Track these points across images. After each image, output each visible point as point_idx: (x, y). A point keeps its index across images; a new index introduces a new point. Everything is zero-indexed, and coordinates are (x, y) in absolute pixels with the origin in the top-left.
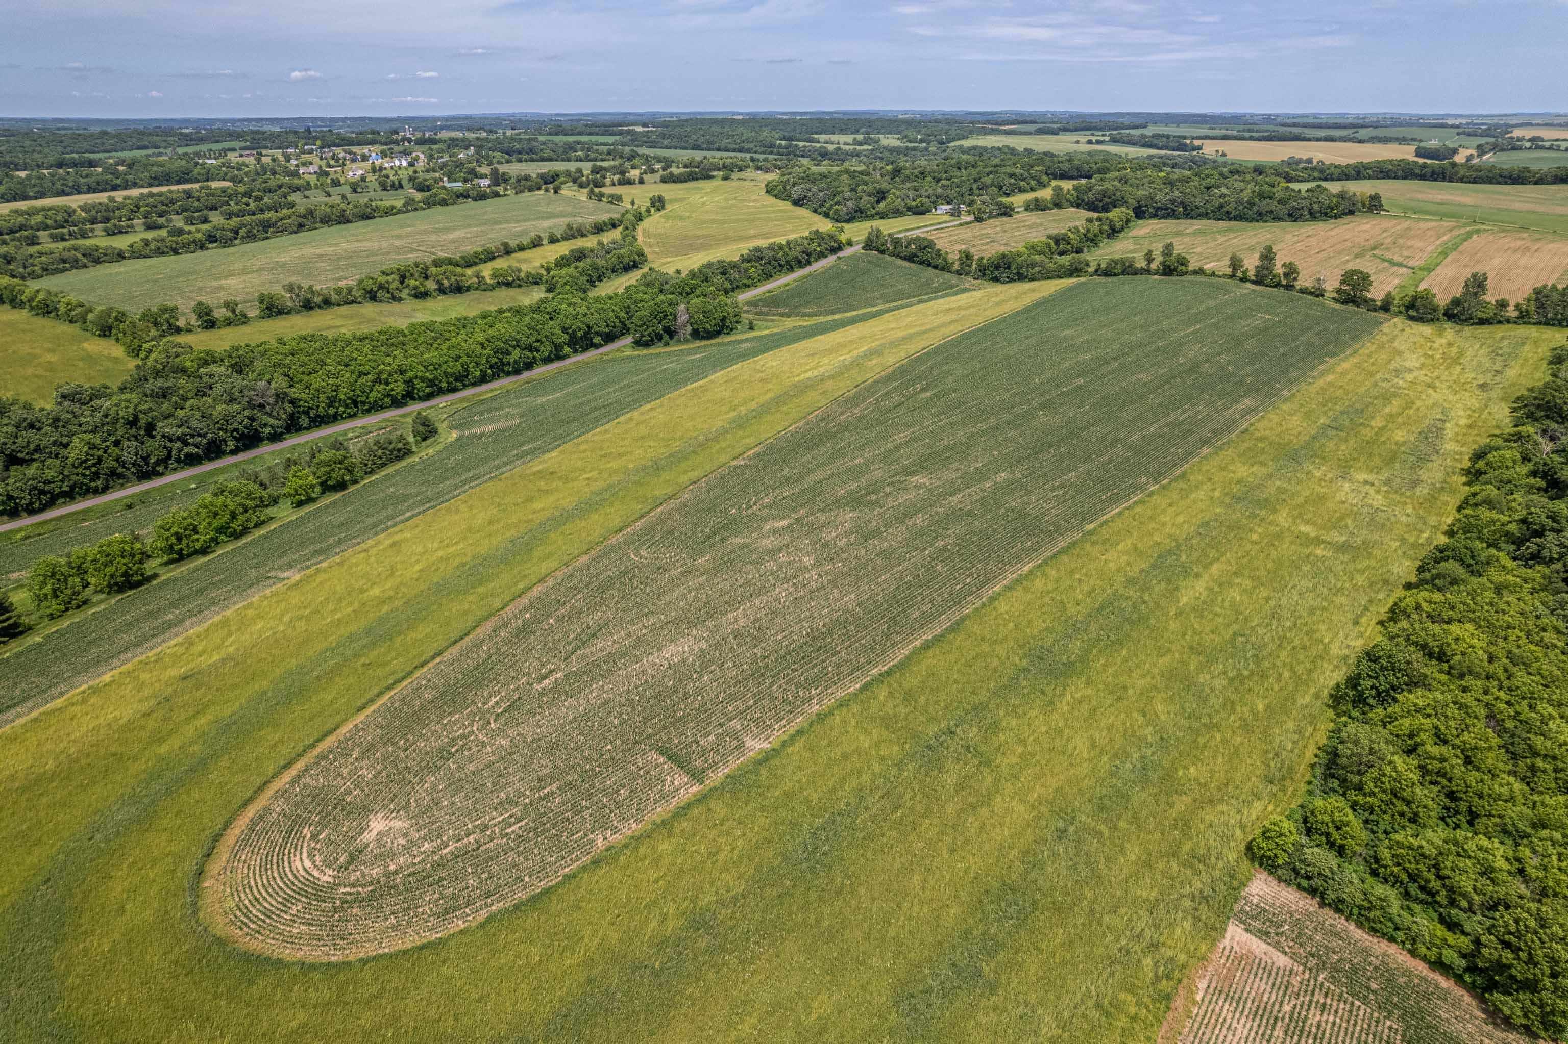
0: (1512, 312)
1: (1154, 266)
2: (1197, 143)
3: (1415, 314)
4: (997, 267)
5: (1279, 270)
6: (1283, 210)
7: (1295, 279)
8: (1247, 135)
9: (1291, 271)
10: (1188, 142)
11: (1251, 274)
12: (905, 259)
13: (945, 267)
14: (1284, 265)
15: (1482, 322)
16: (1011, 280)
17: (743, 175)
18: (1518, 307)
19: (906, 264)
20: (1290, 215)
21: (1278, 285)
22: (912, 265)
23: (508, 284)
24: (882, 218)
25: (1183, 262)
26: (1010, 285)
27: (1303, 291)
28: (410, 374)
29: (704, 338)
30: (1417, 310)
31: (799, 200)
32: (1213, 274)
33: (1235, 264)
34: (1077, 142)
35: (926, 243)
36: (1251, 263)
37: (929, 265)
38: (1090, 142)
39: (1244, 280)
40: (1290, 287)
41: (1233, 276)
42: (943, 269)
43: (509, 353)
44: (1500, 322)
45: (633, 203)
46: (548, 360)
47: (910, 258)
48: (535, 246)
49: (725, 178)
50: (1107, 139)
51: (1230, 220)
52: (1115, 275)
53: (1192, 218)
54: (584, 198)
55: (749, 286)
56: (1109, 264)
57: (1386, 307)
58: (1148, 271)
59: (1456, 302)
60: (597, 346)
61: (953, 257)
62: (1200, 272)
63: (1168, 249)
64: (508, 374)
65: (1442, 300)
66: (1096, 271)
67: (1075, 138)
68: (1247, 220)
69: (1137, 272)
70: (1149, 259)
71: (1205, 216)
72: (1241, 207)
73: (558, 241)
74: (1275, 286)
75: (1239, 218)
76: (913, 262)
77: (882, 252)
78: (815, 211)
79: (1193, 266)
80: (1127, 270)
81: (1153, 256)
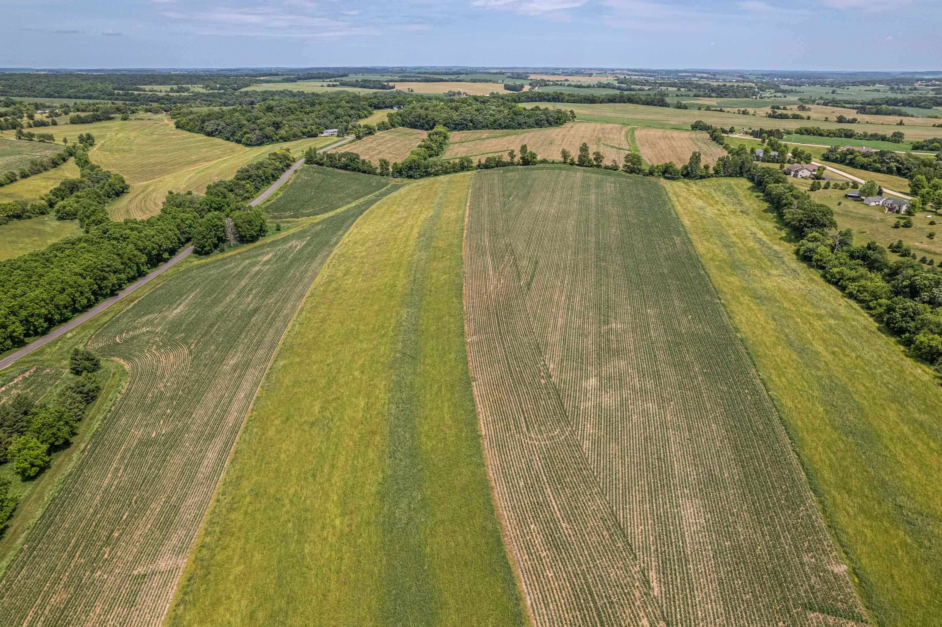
0: (711, 172)
1: (516, 160)
2: (391, 84)
3: (670, 176)
4: (410, 168)
5: (591, 157)
6: (531, 121)
7: (601, 161)
8: (414, 79)
9: (598, 157)
10: (386, 84)
11: (576, 160)
12: (341, 168)
13: (370, 171)
14: (594, 153)
15: (702, 177)
16: (422, 177)
17: (137, 115)
18: (714, 169)
19: (343, 172)
20: (537, 124)
21: (592, 166)
22: (347, 172)
23: (19, 217)
24: (285, 141)
25: (534, 156)
26: (422, 179)
27: (606, 168)
28: (24, 313)
29: (248, 242)
30: (671, 174)
31: (212, 132)
32: (553, 162)
33: (565, 154)
34: (322, 86)
35: (355, 156)
36: (575, 154)
37: (359, 171)
38: (329, 86)
39: (572, 164)
40: (599, 166)
41: (565, 163)
42: (369, 173)
43: (105, 278)
44: (709, 177)
45: (65, 141)
46: (131, 279)
47: (345, 167)
48: (12, 182)
49: (125, 119)
50: (338, 83)
51: (502, 129)
52: (492, 167)
53: (478, 129)
54: (13, 139)
55: (249, 198)
56: (486, 161)
57: (651, 173)
58: (512, 164)
59: (686, 168)
60: (166, 261)
61: (376, 163)
62: (544, 161)
63: (524, 148)
64: (105, 296)
65: (679, 166)
66: (479, 166)
67: (319, 84)
68: (512, 128)
69: (505, 165)
70: (512, 154)
71: (486, 127)
72: (507, 121)
73: (28, 176)
74: (591, 167)
75: (507, 127)
76: (347, 169)
77: (322, 165)
78: (228, 139)
79: (539, 158)
80: (499, 164)
81: (515, 153)
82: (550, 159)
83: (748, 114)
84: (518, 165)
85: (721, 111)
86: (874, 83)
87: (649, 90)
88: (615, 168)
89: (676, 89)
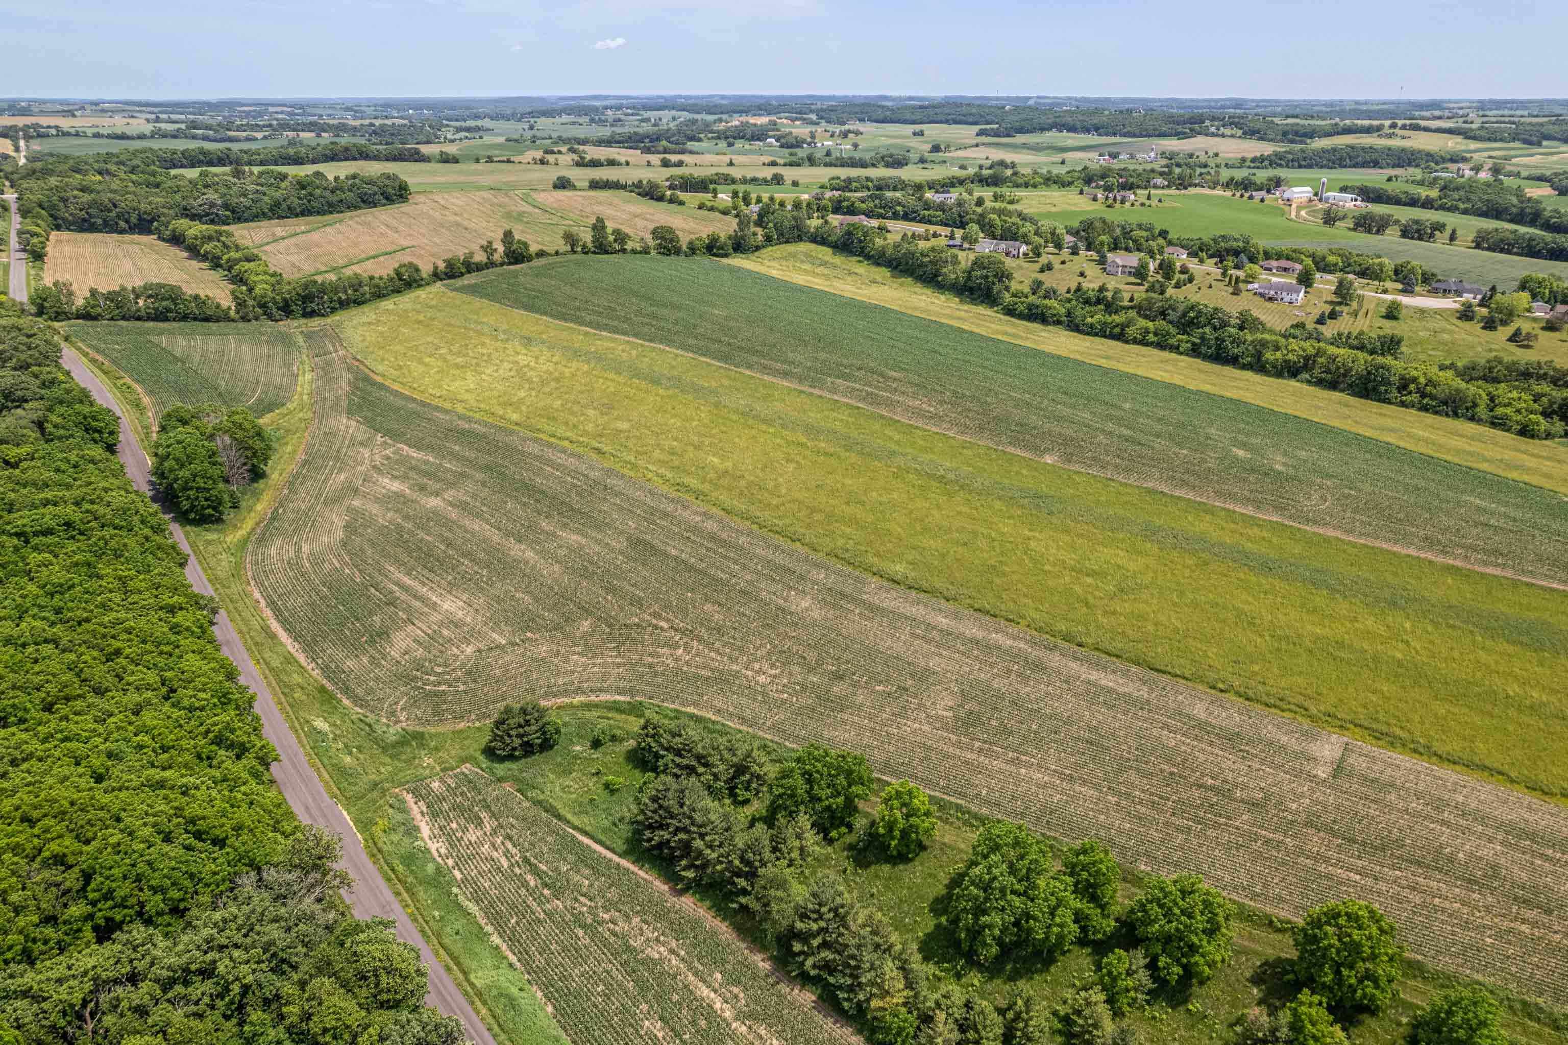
1: (496, 257)
27: (634, 252)
32: (555, 254)
33: (571, 239)
52: (459, 275)
56: (446, 266)
58: (491, 264)
62: (542, 254)
63: (507, 236)
70: (488, 249)
79: (533, 248)
80: (470, 267)
81: (495, 246)
82: (550, 249)
83: (548, 163)
84: (502, 264)
85: (509, 161)
86: (560, 112)
87: (265, 138)
88: (646, 251)
89: (313, 134)
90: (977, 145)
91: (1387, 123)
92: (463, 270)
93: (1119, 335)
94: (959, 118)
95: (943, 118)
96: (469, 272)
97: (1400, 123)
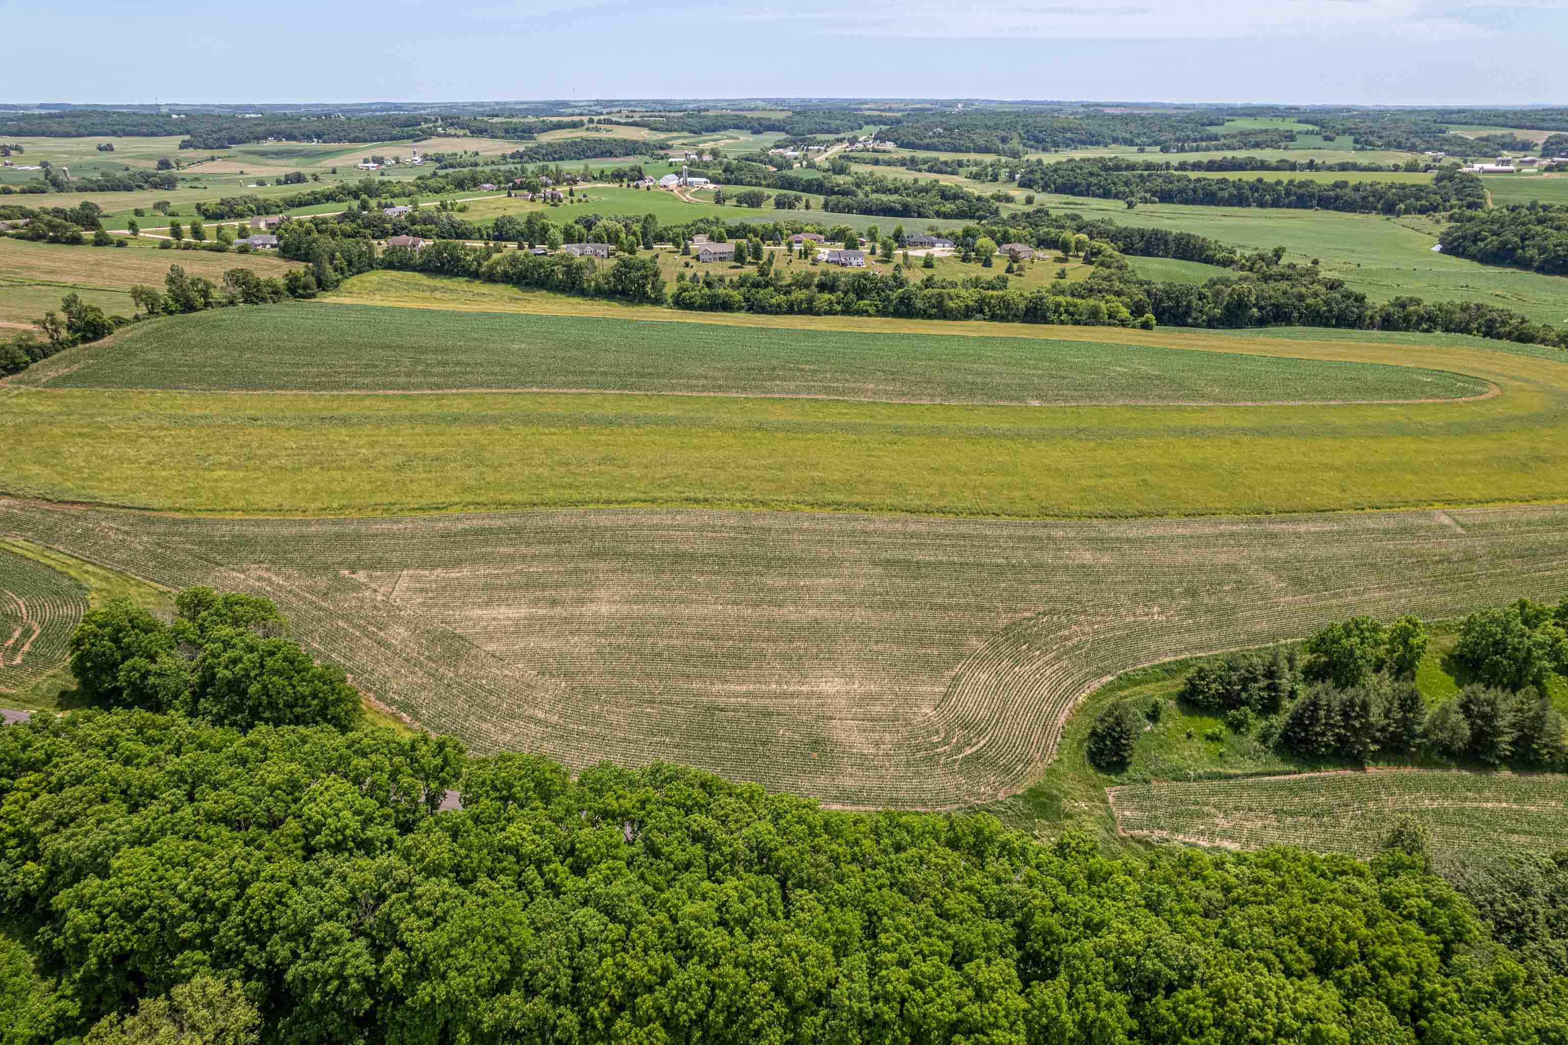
90: (213, 159)
91: (585, 119)
92: (28, 359)
93: (810, 310)
94: (128, 129)
95: (107, 129)
96: (34, 360)
97: (596, 118)
